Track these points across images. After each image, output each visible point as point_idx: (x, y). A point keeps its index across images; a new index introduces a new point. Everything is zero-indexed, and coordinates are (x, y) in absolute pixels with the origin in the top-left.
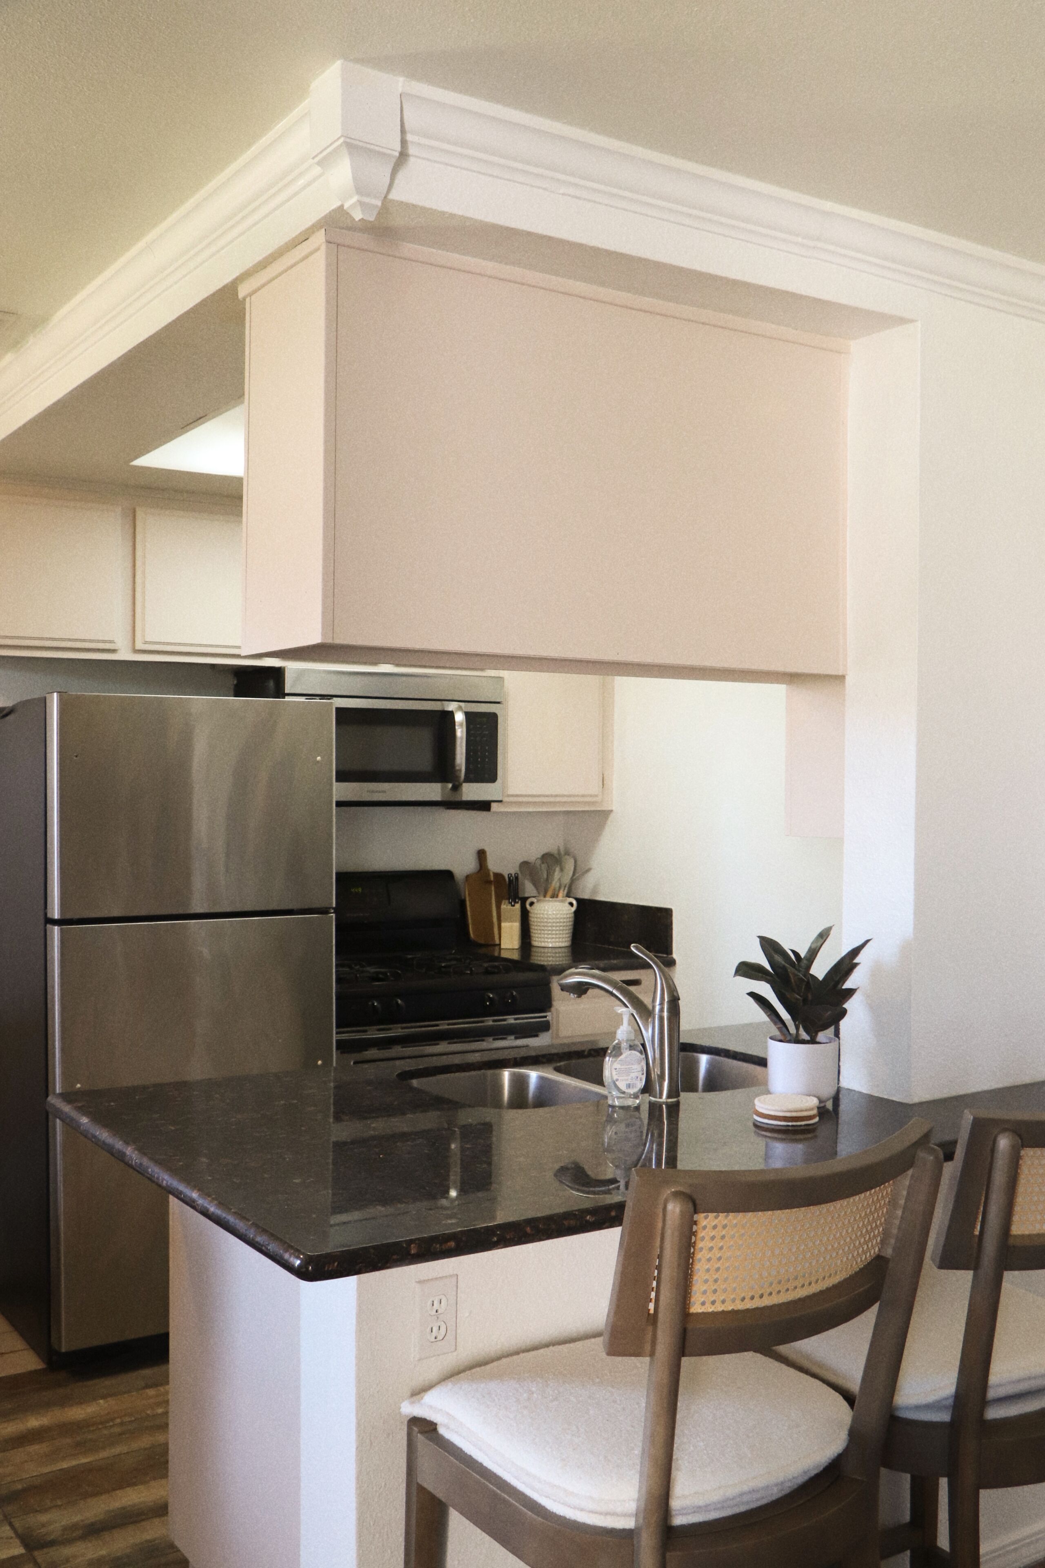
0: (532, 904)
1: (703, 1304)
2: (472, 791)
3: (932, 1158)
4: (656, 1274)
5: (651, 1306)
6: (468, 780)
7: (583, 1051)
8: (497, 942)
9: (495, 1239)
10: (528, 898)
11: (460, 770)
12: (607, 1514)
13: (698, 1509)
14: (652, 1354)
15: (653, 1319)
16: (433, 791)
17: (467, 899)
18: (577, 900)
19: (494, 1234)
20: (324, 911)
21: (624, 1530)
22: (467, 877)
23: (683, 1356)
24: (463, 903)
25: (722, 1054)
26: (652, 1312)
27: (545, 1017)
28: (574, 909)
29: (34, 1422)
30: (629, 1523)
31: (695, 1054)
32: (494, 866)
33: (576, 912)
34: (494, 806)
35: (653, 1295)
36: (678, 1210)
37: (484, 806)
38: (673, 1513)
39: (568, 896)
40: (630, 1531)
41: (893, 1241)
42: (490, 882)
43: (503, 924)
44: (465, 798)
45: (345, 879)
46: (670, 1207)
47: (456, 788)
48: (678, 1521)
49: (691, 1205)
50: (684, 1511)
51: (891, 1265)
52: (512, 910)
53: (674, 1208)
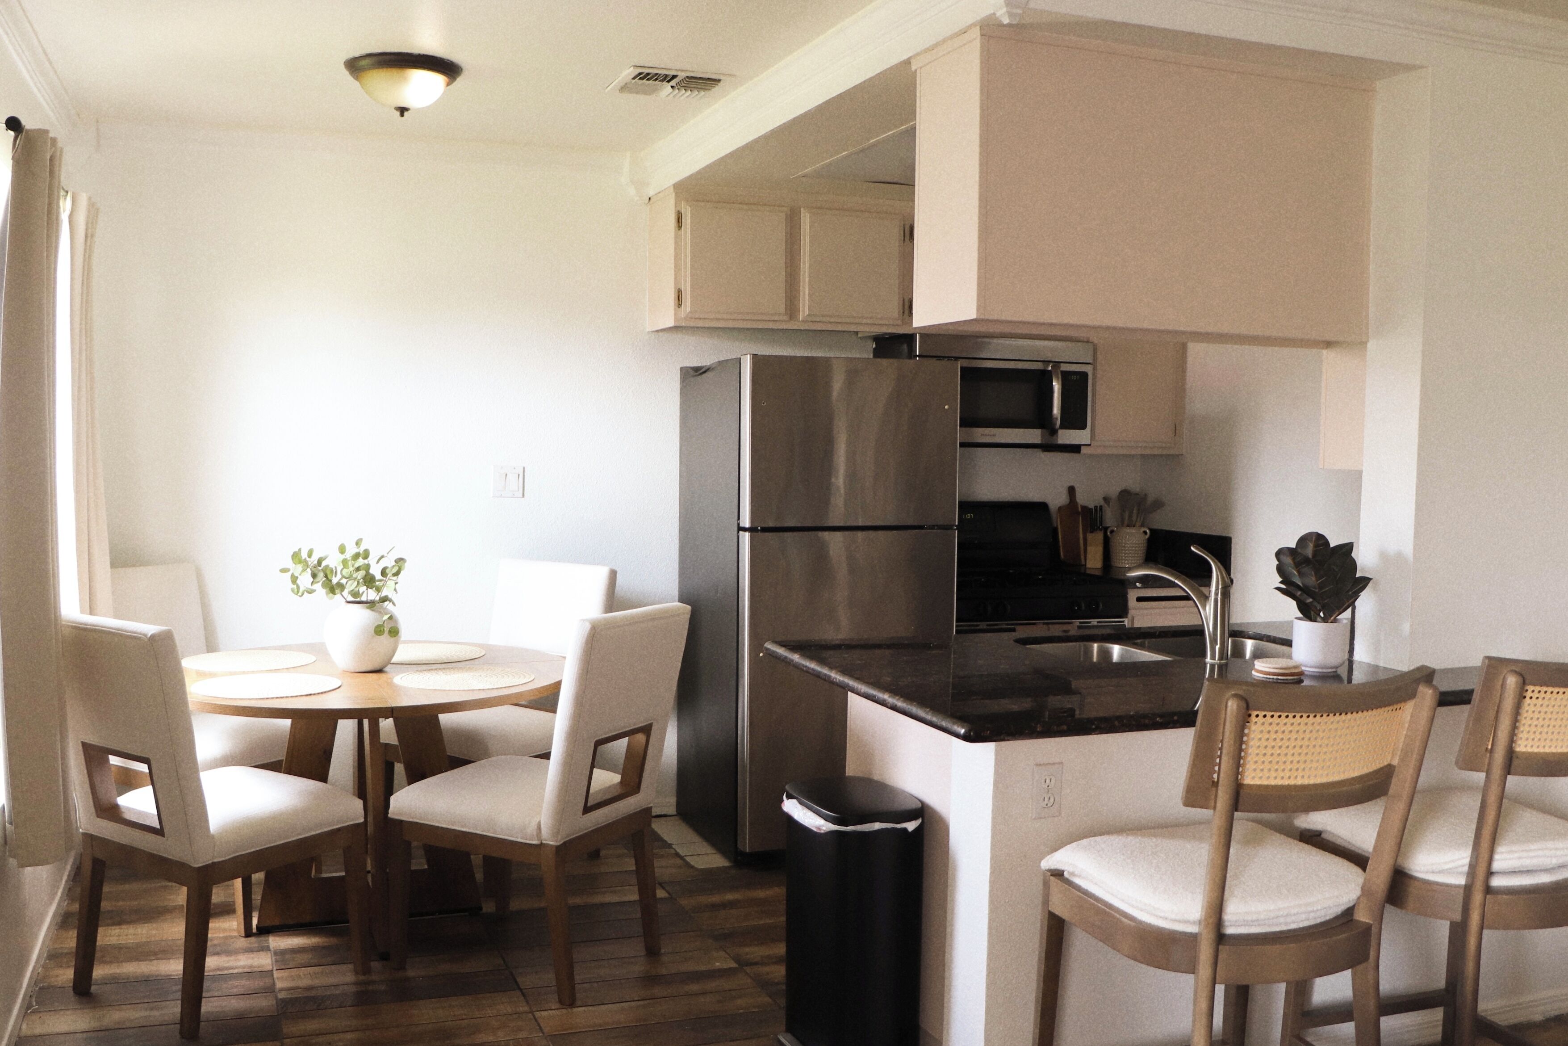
0: (1112, 532)
1: (1253, 778)
2: (1067, 436)
3: (1430, 691)
4: (1219, 754)
5: (1215, 776)
6: (1063, 426)
7: (1156, 632)
8: (1083, 562)
9: (1094, 727)
10: (1109, 527)
11: (1057, 419)
12: (1179, 921)
13: (1246, 923)
14: (1215, 808)
15: (1215, 784)
16: (1034, 435)
17: (1059, 527)
18: (1151, 530)
19: (1093, 724)
20: (948, 527)
21: (1191, 933)
22: (1060, 508)
23: (1237, 810)
24: (1055, 530)
25: (1265, 639)
26: (1216, 780)
27: (1123, 622)
28: (1147, 537)
29: (730, 897)
30: (1193, 929)
31: (1243, 640)
32: (1083, 499)
33: (1149, 540)
34: (1084, 450)
35: (1217, 768)
36: (1235, 707)
37: (1075, 449)
38: (1227, 923)
39: (1142, 525)
40: (1196, 934)
41: (1399, 753)
42: (1078, 513)
43: (1089, 548)
44: (1060, 441)
45: (965, 506)
46: (1230, 703)
47: (1054, 432)
48: (1230, 930)
49: (1245, 706)
50: (1236, 925)
51: (1396, 769)
52: (1097, 538)
53: (1232, 705)
